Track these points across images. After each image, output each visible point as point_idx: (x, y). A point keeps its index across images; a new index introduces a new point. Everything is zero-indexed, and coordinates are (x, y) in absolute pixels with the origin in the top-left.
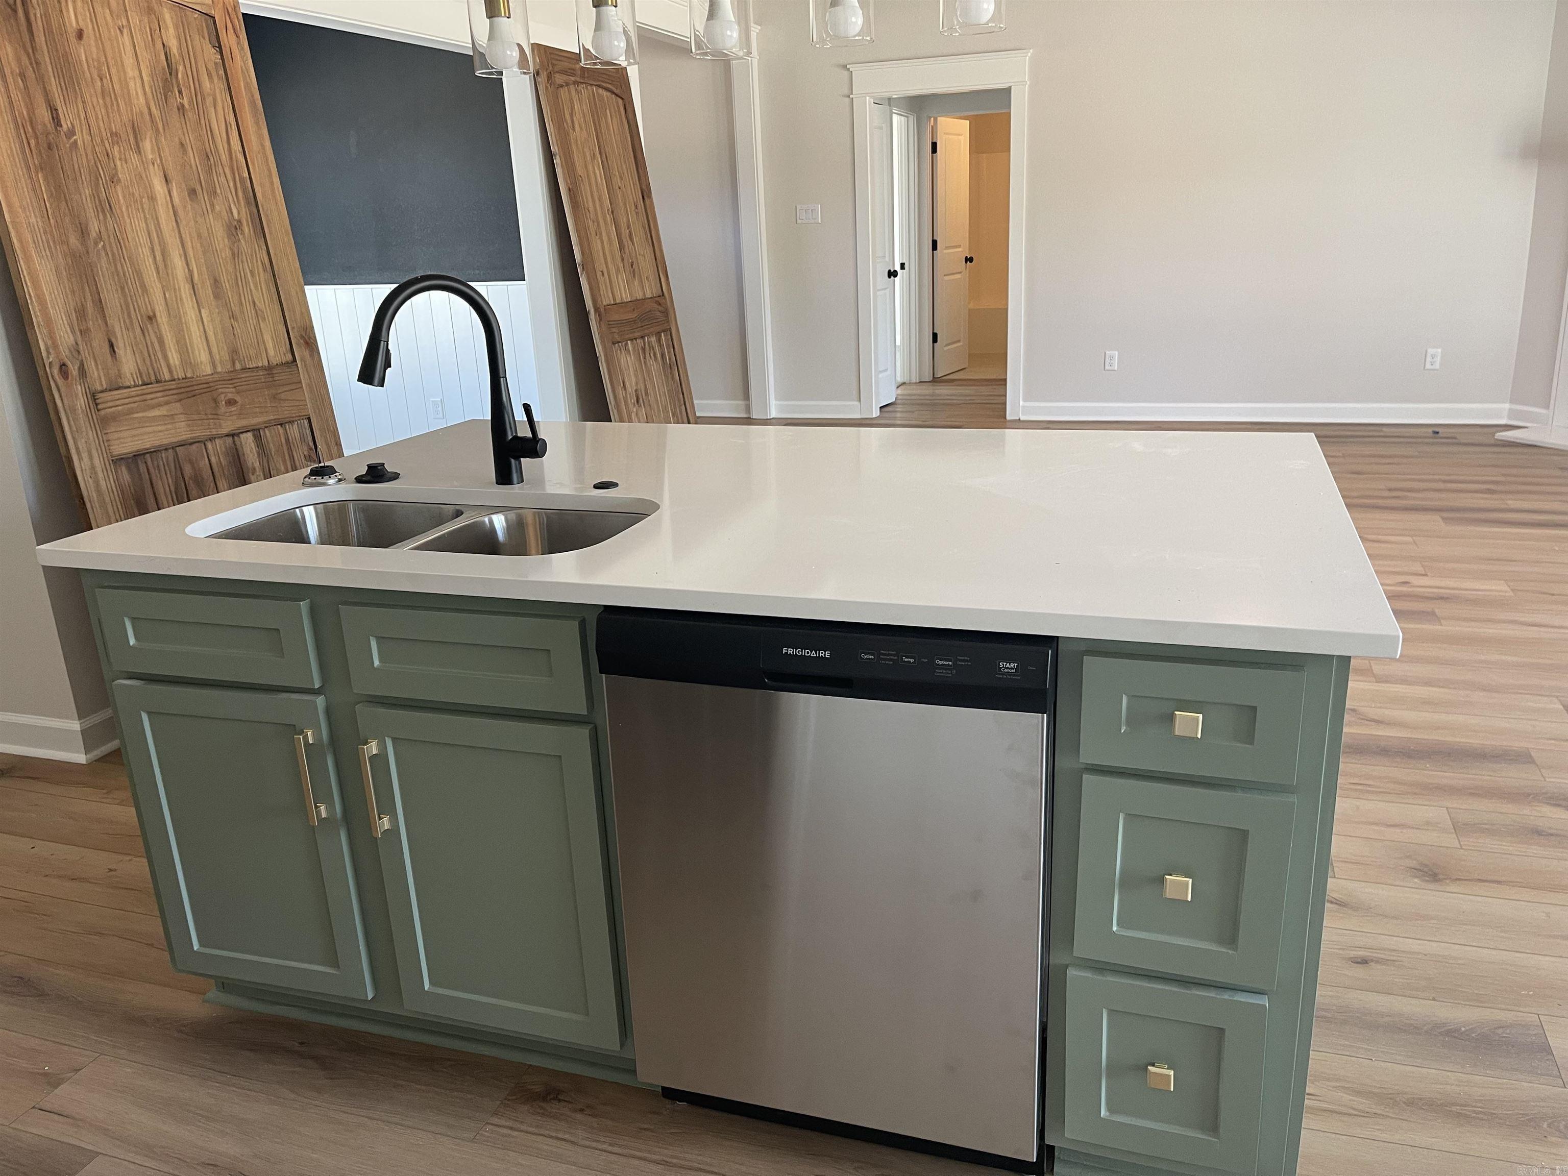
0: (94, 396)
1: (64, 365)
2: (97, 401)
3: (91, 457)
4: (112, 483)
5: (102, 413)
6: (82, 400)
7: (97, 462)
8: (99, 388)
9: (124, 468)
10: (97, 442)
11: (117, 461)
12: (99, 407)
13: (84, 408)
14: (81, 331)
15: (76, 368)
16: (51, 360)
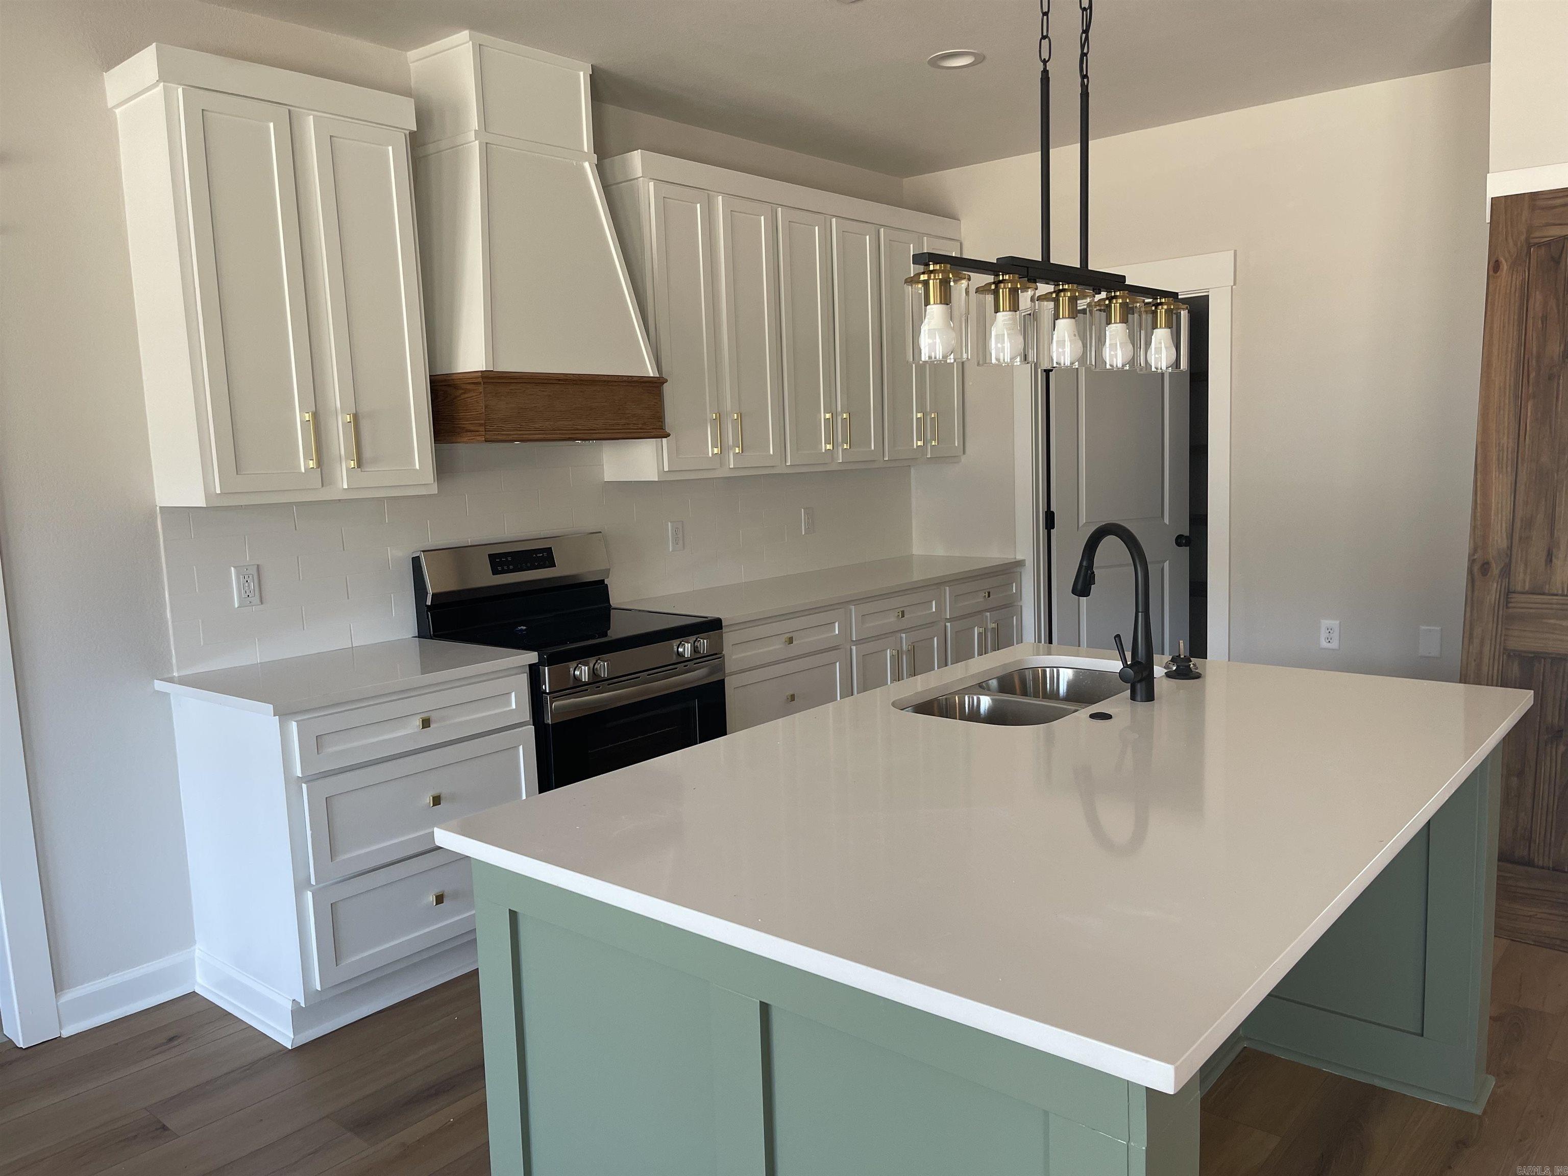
0: (1507, 595)
1: (1488, 563)
2: (1509, 599)
3: (1482, 644)
4: (1495, 671)
5: (1510, 610)
6: (1494, 596)
7: (1487, 648)
8: (1519, 588)
9: (1516, 664)
10: (1494, 634)
11: (1510, 654)
12: (1510, 605)
13: (1493, 602)
14: (1520, 538)
15: (1499, 568)
16: (1475, 557)
